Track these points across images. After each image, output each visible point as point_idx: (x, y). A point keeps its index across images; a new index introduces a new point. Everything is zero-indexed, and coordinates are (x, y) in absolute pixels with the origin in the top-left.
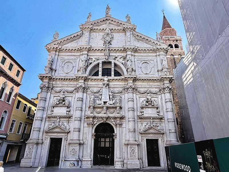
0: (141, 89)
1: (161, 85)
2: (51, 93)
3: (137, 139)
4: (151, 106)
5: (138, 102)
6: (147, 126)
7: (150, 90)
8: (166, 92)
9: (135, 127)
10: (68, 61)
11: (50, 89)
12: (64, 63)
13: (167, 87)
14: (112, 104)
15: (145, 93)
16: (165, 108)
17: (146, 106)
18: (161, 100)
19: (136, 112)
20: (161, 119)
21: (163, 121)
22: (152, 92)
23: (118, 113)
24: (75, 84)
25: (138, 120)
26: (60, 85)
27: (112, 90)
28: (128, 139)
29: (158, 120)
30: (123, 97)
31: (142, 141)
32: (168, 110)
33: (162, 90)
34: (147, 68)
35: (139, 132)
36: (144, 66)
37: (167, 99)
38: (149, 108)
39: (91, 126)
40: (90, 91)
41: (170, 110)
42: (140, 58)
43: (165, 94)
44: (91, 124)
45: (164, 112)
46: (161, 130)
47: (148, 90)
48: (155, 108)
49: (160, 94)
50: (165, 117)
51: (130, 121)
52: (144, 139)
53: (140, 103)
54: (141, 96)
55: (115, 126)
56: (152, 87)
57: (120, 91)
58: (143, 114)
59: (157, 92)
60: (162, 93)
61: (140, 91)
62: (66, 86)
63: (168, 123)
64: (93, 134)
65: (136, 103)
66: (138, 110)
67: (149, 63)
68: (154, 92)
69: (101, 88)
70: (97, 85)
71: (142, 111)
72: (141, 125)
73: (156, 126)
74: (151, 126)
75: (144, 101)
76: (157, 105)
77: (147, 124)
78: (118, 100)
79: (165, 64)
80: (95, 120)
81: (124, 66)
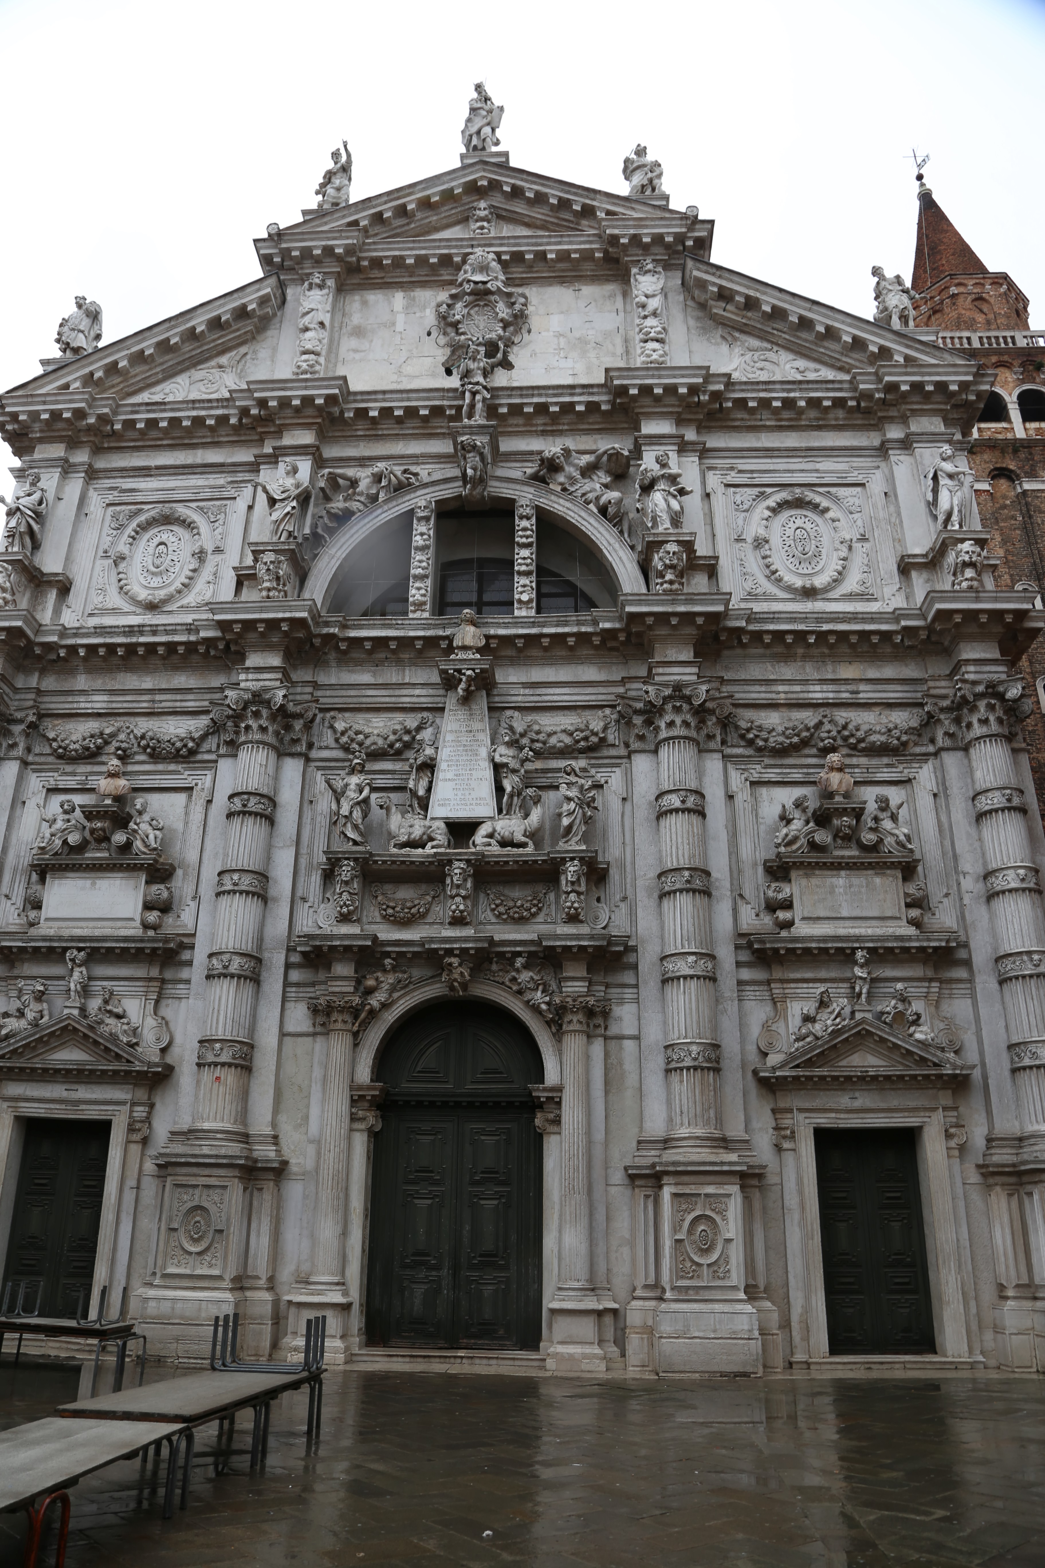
0: (763, 714)
1: (933, 678)
2: (25, 763)
3: (735, 1130)
4: (851, 852)
5: (744, 822)
6: (824, 1024)
7: (842, 722)
8: (978, 730)
9: (715, 1027)
10: (166, 509)
11: (17, 729)
12: (129, 531)
13: (982, 696)
14: (519, 837)
15: (805, 743)
16: (970, 865)
17: (814, 857)
18: (942, 800)
19: (725, 907)
20: (944, 956)
21: (961, 973)
22: (860, 734)
23: (573, 919)
24: (211, 690)
25: (746, 974)
26: (99, 702)
27: (519, 727)
28: (656, 1126)
29: (917, 971)
30: (615, 780)
31: (778, 1148)
32: (999, 883)
33: (942, 717)
34: (811, 548)
35: (755, 1072)
36: (790, 532)
37: (990, 795)
38: (838, 866)
39: (339, 1025)
40: (337, 740)
41: (1013, 885)
42: (752, 472)
43: (972, 751)
44: (342, 1010)
45: (966, 901)
46: (943, 1050)
47: (827, 726)
48: (893, 866)
49: (925, 757)
50: (972, 945)
51: (678, 978)
52: (793, 1132)
53: (762, 828)
54: (766, 777)
55: (548, 1023)
56: (861, 695)
57: (586, 739)
58: (789, 924)
59: (904, 738)
60: (940, 741)
61: (760, 728)
62: (145, 705)
63: (998, 995)
64: (360, 1088)
65: (723, 836)
66: (747, 893)
67: (827, 510)
68: (873, 738)
69: (425, 714)
70: (390, 692)
71: (780, 896)
72: (772, 1014)
73: (899, 1016)
74: (859, 1016)
75: (797, 814)
76: (902, 838)
77: (823, 1004)
78: (572, 805)
79: (960, 511)
80: (379, 974)
81: (621, 532)
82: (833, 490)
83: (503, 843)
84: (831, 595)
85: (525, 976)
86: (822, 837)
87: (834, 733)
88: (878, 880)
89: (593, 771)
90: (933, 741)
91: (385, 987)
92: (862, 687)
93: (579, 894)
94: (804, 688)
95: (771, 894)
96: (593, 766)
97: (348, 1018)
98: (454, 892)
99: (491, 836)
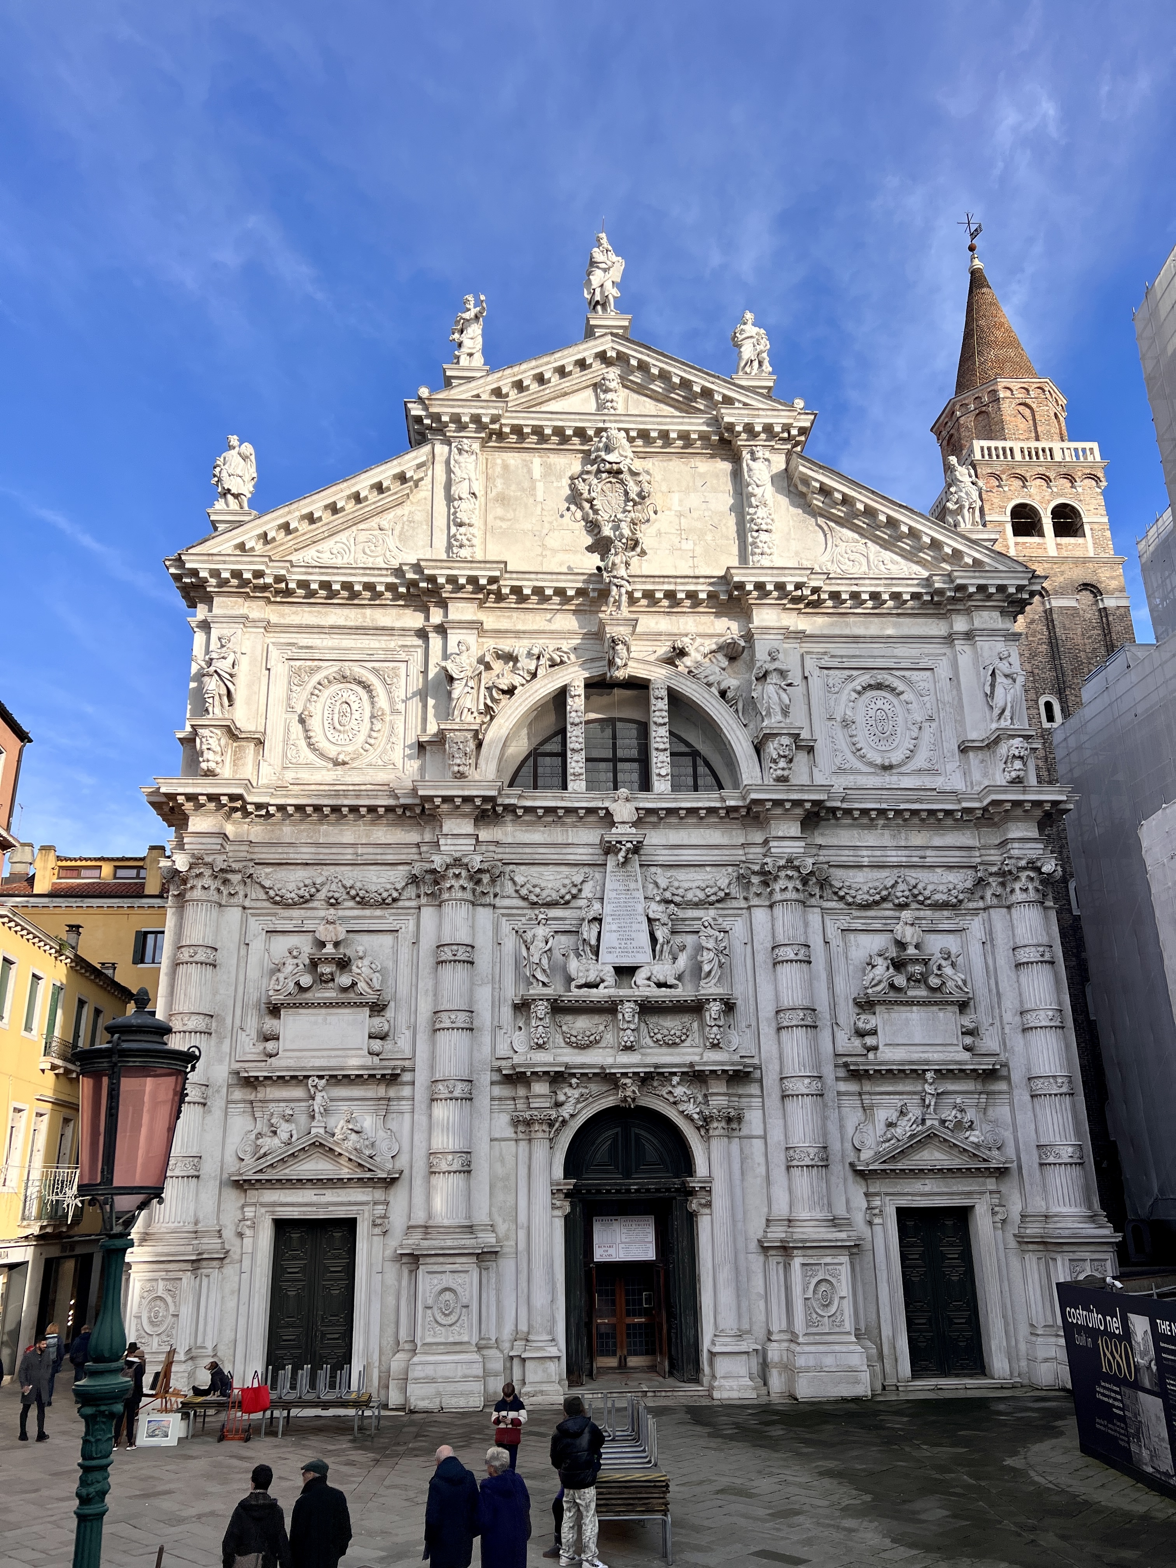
0: (851, 873)
1: (984, 847)
2: (244, 908)
3: (840, 1211)
4: (921, 993)
5: (840, 964)
6: (904, 1129)
7: (913, 882)
8: (1019, 896)
9: (825, 1134)
10: (343, 668)
11: (235, 878)
12: (312, 688)
13: (1024, 868)
14: (671, 981)
15: (884, 899)
16: (1010, 1003)
18: (988, 946)
19: (825, 1035)
20: (990, 1075)
21: (1002, 1086)
22: (927, 893)
23: (715, 1046)
24: (407, 846)
25: (843, 1087)
26: (306, 853)
27: (662, 883)
28: (781, 1209)
29: (971, 1087)
30: (738, 927)
31: (870, 1223)
32: (1032, 1020)
33: (991, 880)
34: (889, 729)
35: (852, 1165)
36: (871, 713)
37: (1027, 949)
38: (910, 1003)
39: (540, 1135)
40: (517, 891)
41: (1044, 1024)
42: (842, 657)
43: (1013, 910)
44: (541, 1122)
45: (1007, 1031)
46: (990, 1149)
47: (901, 887)
48: (952, 1003)
49: (976, 911)
50: (1011, 1065)
51: (797, 1096)
52: (881, 1211)
53: (851, 967)
54: (854, 926)
55: (698, 1128)
56: (928, 860)
57: (715, 894)
58: (875, 1048)
59: (961, 897)
60: (989, 900)
61: (850, 888)
62: (349, 857)
63: (1030, 1106)
64: (558, 1184)
65: (823, 976)
66: (841, 1021)
67: (902, 693)
68: (937, 897)
69: (587, 869)
70: (558, 850)
71: (868, 1027)
72: (863, 1118)
73: (959, 1125)
74: (929, 1123)
75: (879, 961)
76: (960, 983)
77: (902, 1113)
78: (711, 955)
79: (1012, 707)
80: (567, 1090)
81: (737, 711)
82: (907, 674)
83: (660, 985)
84: (903, 769)
85: (679, 1091)
86: (900, 980)
87: (907, 893)
88: (941, 1014)
89: (720, 920)
90: (982, 898)
91: (572, 1101)
92: (929, 853)
93: (719, 1026)
94: (883, 853)
95: (860, 1025)
96: (720, 916)
97: (545, 1127)
98: (625, 1026)
99: (649, 979)
